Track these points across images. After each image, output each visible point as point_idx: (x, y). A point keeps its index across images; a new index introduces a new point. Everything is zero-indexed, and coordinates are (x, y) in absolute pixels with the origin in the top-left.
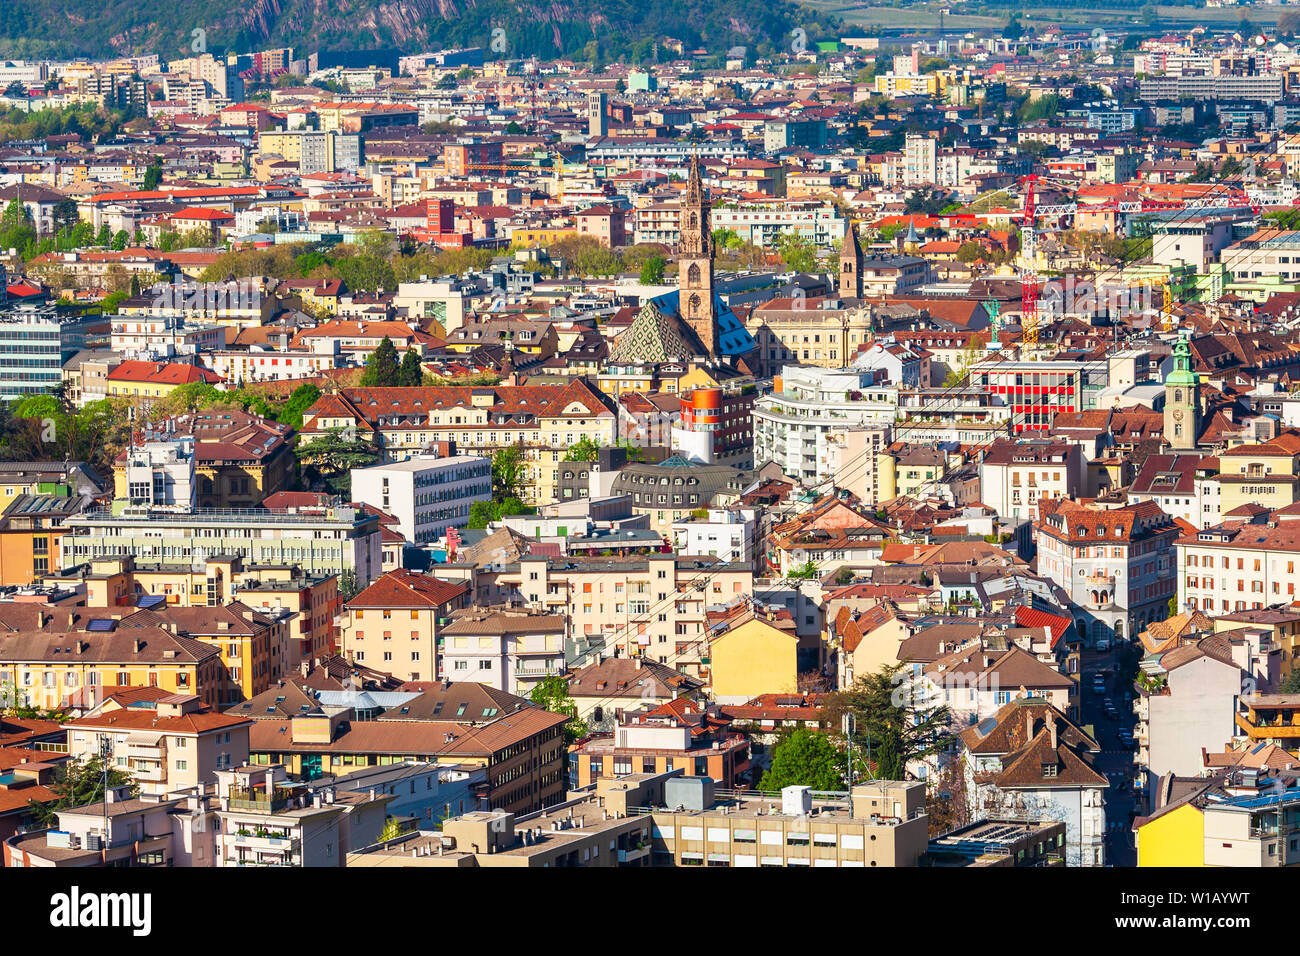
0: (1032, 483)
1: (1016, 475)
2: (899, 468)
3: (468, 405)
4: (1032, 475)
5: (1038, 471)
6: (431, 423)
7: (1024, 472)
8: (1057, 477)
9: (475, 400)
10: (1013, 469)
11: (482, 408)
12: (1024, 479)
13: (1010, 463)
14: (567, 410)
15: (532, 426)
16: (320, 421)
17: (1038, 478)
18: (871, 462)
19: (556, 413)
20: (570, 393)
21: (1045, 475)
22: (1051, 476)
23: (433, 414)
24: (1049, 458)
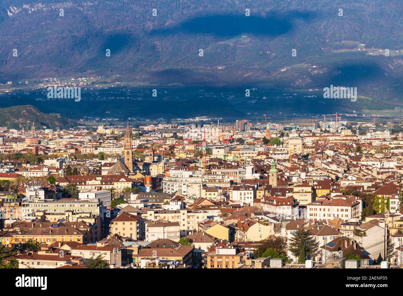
0: (245, 194)
1: (241, 193)
2: (207, 193)
3: (95, 180)
4: (245, 193)
5: (246, 192)
6: (87, 184)
7: (243, 192)
8: (251, 193)
9: (97, 178)
10: (240, 192)
11: (99, 180)
12: (243, 194)
13: (239, 190)
14: (121, 180)
15: (111, 184)
16: (60, 183)
17: (246, 194)
18: (199, 192)
19: (118, 181)
20: (121, 176)
21: (248, 193)
22: (249, 193)
23: (87, 182)
24: (249, 189)
